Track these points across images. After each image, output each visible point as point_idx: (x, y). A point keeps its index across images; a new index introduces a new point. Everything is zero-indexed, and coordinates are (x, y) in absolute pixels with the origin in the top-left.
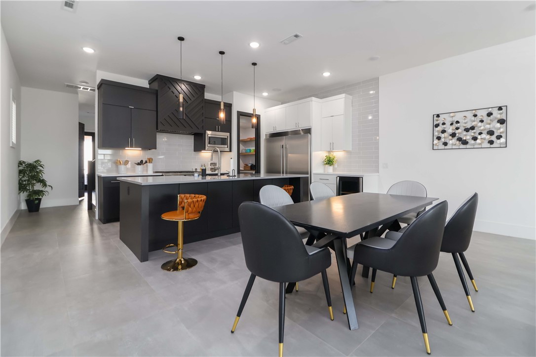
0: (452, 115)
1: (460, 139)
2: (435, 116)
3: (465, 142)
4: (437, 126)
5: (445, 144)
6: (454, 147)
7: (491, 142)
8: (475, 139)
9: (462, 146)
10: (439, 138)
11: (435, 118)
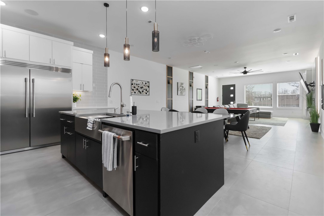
0: (137, 81)
1: (139, 91)
2: (132, 80)
3: (141, 93)
4: (132, 84)
5: (135, 93)
6: (137, 94)
7: (146, 93)
8: (143, 92)
9: (140, 94)
10: (133, 90)
11: (132, 81)
